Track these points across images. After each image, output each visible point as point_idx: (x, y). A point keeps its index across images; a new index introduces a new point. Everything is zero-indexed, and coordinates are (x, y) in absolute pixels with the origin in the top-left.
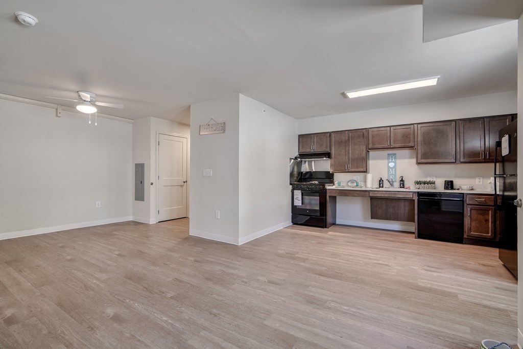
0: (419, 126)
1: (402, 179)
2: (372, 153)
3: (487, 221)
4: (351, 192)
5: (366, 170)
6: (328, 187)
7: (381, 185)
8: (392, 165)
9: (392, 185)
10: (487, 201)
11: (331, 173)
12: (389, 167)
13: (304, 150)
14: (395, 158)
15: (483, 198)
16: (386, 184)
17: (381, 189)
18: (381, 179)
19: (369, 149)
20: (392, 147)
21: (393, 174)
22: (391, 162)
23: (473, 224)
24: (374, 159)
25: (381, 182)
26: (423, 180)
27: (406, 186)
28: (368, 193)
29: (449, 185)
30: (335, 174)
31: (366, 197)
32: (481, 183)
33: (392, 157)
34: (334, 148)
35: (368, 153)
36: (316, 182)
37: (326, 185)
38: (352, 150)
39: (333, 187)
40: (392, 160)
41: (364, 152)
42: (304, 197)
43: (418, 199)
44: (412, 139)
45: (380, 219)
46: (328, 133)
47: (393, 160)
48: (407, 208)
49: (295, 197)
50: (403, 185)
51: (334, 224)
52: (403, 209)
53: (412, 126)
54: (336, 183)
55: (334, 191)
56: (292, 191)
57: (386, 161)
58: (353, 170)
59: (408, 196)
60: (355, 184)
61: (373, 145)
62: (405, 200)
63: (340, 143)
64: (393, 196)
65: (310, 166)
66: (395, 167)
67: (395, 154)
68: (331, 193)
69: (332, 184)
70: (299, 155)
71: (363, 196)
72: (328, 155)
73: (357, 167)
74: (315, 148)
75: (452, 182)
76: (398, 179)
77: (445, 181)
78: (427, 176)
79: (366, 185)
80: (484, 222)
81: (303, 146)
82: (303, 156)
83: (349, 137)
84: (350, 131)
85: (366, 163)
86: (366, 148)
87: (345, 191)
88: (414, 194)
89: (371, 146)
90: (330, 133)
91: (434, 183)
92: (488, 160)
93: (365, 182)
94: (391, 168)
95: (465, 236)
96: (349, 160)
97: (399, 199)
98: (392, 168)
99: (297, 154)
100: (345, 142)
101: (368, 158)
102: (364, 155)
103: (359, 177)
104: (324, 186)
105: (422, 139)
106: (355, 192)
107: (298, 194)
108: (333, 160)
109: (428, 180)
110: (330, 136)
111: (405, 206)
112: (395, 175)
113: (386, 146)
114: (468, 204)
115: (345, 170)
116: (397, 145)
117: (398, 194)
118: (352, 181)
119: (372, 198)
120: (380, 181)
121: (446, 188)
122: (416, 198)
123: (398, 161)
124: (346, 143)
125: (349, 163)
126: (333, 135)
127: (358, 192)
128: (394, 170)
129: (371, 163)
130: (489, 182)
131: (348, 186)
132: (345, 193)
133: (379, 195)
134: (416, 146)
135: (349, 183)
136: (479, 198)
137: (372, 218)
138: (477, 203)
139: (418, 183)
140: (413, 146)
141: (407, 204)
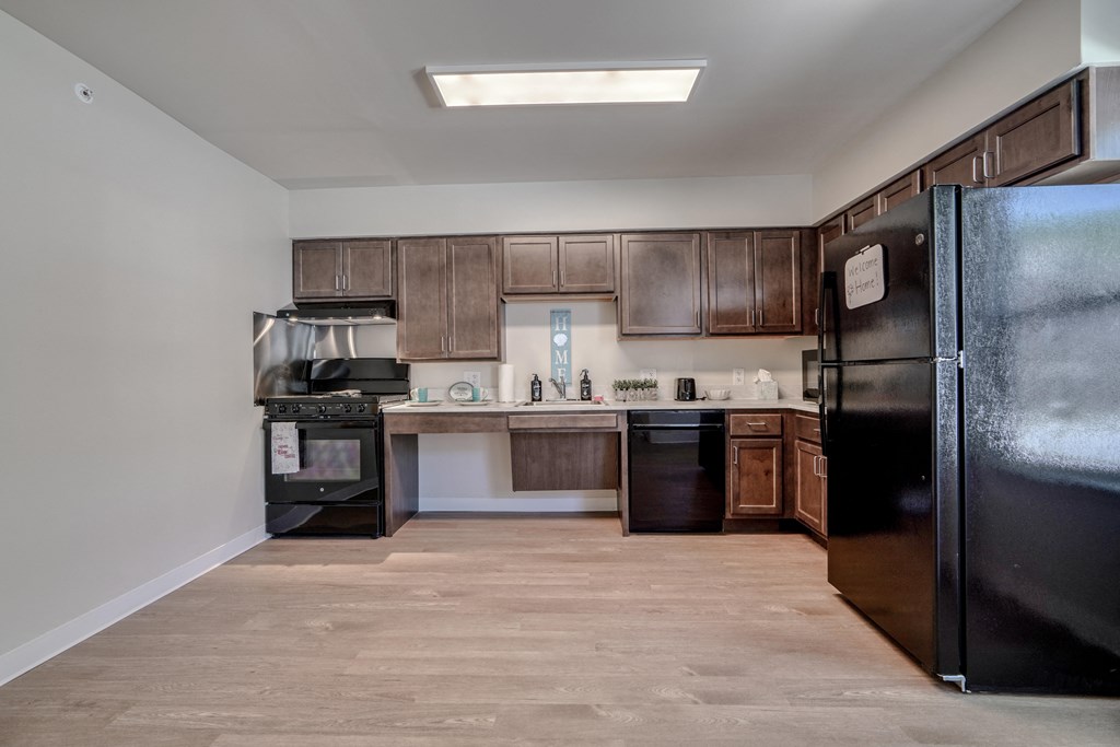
0: (625, 237)
1: (586, 376)
2: (513, 308)
3: (768, 472)
4: (456, 419)
5: (499, 352)
6: (390, 407)
7: (537, 394)
8: (560, 339)
9: (562, 393)
10: (769, 427)
11: (398, 362)
12: (554, 346)
13: (312, 291)
14: (569, 323)
15: (762, 418)
16: (549, 392)
17: (536, 407)
18: (536, 377)
19: (506, 294)
20: (562, 290)
21: (564, 366)
22: (557, 332)
23: (744, 483)
24: (518, 323)
25: (536, 384)
26: (630, 378)
27: (596, 394)
28: (503, 420)
29: (687, 389)
30: (413, 366)
31: (500, 431)
32: (741, 383)
33: (561, 320)
34: (408, 286)
35: (501, 306)
36: (350, 392)
37: (382, 399)
38: (458, 294)
39: (405, 407)
40: (561, 326)
41: (493, 302)
42: (308, 442)
43: (629, 431)
44: (609, 271)
45: (535, 490)
46: (387, 239)
47: (564, 329)
48: (601, 454)
49: (275, 445)
50: (589, 393)
51: (412, 514)
52: (593, 457)
53: (609, 237)
54: (415, 391)
55: (406, 420)
56: (264, 428)
57: (547, 330)
58: (463, 353)
59: (605, 424)
60: (469, 395)
61: (516, 282)
62: (596, 433)
63: (424, 272)
64: (569, 425)
65: (342, 342)
66: (568, 346)
67: (568, 312)
68: (396, 424)
69: (405, 397)
70: (297, 305)
71: (492, 429)
72: (391, 309)
73: (474, 345)
74: (346, 284)
75: (692, 381)
76: (576, 379)
77: (680, 380)
78: (640, 368)
79: (497, 394)
80: (764, 477)
81: (307, 278)
82: (307, 308)
83: (449, 258)
84: (452, 240)
85: (499, 333)
86: (498, 292)
87: (440, 418)
88: (620, 417)
89: (509, 286)
90: (395, 242)
91: (655, 386)
92: (761, 330)
93: (496, 386)
94: (559, 348)
95: (728, 516)
96: (450, 325)
97: (582, 434)
98: (561, 349)
99: (287, 302)
100: (440, 269)
101: (502, 320)
102: (493, 311)
103: (479, 374)
104: (376, 402)
105: (631, 272)
106: (471, 419)
107: (286, 433)
108: (403, 324)
109: (642, 377)
110: (395, 249)
111: (596, 450)
112: (569, 367)
113: (548, 287)
114: (733, 437)
115: (442, 353)
116: (576, 287)
117: (583, 419)
118: (461, 386)
119: (517, 436)
120: (533, 384)
121: (681, 397)
122: (623, 428)
123: (575, 330)
124: (443, 272)
125: (450, 332)
126: (403, 249)
127: (477, 419)
128: (565, 352)
129: (511, 334)
130: (756, 380)
131: (451, 400)
132: (439, 423)
133: (534, 425)
134: (618, 290)
135: (452, 393)
136: (755, 420)
137: (516, 487)
138: (751, 433)
139: (622, 386)
140: (612, 289)
141: (601, 442)
